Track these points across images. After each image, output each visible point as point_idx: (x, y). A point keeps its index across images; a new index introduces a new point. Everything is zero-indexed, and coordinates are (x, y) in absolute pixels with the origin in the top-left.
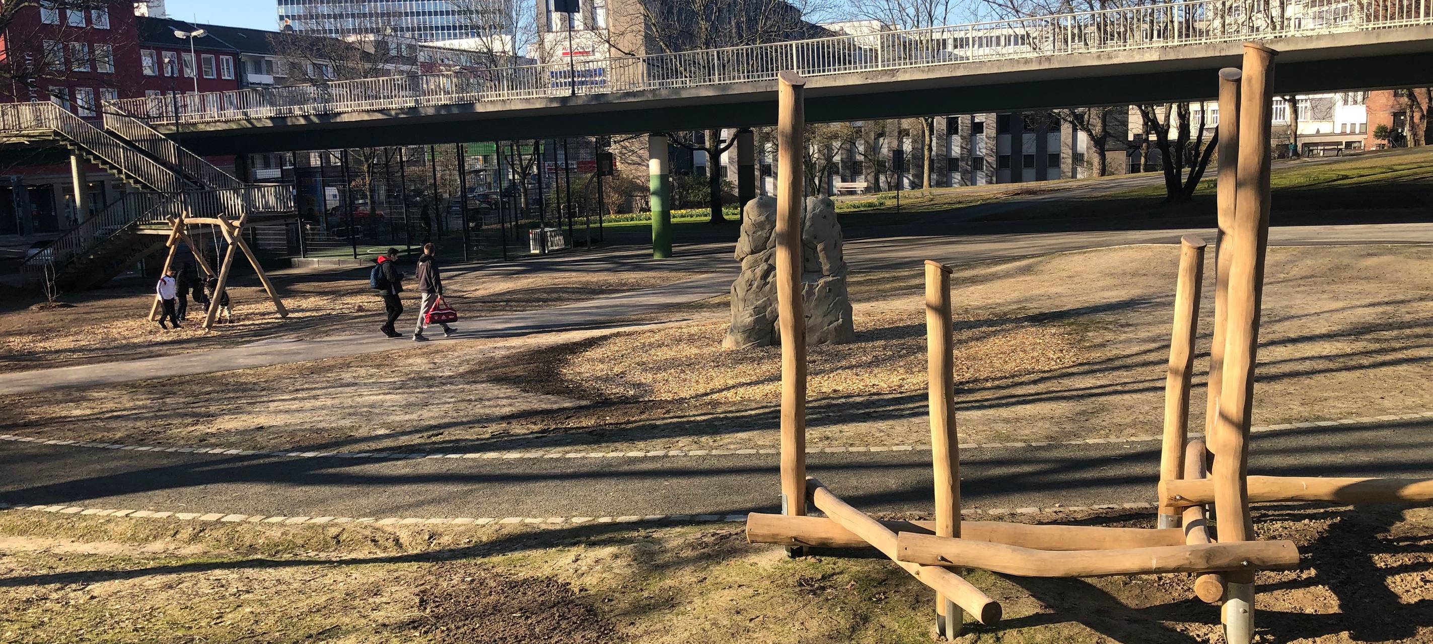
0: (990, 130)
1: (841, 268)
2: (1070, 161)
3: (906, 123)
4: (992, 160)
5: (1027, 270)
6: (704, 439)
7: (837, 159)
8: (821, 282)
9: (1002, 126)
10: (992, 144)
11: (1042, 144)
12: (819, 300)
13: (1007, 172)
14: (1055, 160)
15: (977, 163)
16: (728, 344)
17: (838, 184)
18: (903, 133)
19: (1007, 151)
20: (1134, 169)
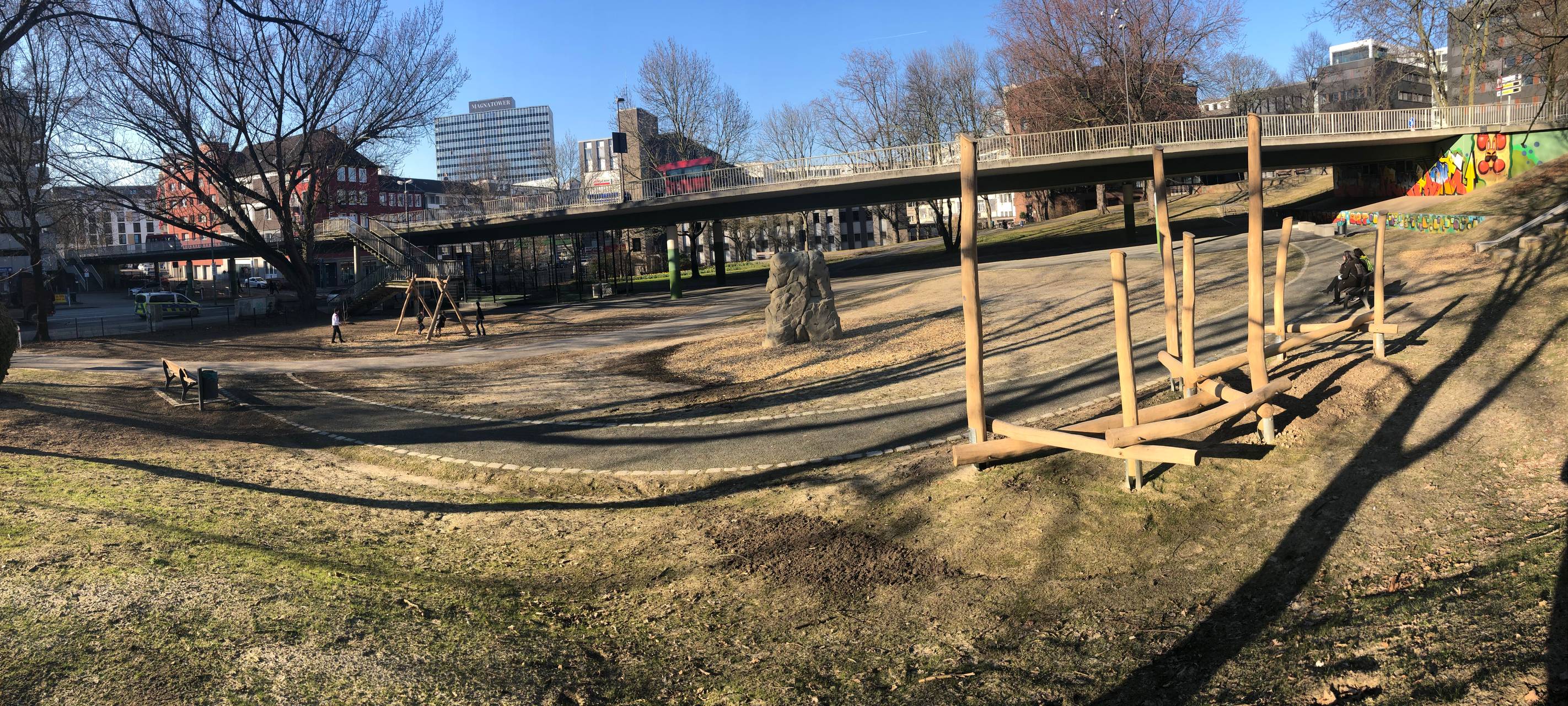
0: (836, 221)
1: (831, 294)
2: (879, 236)
3: (791, 217)
4: (838, 237)
5: (907, 291)
6: (803, 404)
7: (754, 239)
8: (822, 302)
9: (843, 218)
10: (838, 228)
11: (863, 227)
12: (822, 313)
13: (846, 244)
14: (871, 236)
15: (831, 239)
16: (767, 344)
17: (754, 254)
18: (789, 224)
19: (846, 232)
20: (913, 238)
